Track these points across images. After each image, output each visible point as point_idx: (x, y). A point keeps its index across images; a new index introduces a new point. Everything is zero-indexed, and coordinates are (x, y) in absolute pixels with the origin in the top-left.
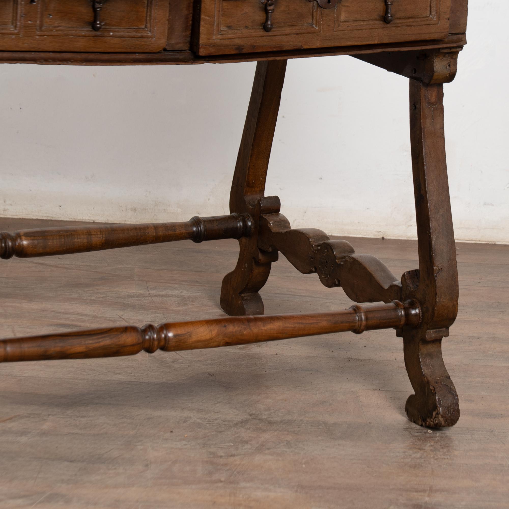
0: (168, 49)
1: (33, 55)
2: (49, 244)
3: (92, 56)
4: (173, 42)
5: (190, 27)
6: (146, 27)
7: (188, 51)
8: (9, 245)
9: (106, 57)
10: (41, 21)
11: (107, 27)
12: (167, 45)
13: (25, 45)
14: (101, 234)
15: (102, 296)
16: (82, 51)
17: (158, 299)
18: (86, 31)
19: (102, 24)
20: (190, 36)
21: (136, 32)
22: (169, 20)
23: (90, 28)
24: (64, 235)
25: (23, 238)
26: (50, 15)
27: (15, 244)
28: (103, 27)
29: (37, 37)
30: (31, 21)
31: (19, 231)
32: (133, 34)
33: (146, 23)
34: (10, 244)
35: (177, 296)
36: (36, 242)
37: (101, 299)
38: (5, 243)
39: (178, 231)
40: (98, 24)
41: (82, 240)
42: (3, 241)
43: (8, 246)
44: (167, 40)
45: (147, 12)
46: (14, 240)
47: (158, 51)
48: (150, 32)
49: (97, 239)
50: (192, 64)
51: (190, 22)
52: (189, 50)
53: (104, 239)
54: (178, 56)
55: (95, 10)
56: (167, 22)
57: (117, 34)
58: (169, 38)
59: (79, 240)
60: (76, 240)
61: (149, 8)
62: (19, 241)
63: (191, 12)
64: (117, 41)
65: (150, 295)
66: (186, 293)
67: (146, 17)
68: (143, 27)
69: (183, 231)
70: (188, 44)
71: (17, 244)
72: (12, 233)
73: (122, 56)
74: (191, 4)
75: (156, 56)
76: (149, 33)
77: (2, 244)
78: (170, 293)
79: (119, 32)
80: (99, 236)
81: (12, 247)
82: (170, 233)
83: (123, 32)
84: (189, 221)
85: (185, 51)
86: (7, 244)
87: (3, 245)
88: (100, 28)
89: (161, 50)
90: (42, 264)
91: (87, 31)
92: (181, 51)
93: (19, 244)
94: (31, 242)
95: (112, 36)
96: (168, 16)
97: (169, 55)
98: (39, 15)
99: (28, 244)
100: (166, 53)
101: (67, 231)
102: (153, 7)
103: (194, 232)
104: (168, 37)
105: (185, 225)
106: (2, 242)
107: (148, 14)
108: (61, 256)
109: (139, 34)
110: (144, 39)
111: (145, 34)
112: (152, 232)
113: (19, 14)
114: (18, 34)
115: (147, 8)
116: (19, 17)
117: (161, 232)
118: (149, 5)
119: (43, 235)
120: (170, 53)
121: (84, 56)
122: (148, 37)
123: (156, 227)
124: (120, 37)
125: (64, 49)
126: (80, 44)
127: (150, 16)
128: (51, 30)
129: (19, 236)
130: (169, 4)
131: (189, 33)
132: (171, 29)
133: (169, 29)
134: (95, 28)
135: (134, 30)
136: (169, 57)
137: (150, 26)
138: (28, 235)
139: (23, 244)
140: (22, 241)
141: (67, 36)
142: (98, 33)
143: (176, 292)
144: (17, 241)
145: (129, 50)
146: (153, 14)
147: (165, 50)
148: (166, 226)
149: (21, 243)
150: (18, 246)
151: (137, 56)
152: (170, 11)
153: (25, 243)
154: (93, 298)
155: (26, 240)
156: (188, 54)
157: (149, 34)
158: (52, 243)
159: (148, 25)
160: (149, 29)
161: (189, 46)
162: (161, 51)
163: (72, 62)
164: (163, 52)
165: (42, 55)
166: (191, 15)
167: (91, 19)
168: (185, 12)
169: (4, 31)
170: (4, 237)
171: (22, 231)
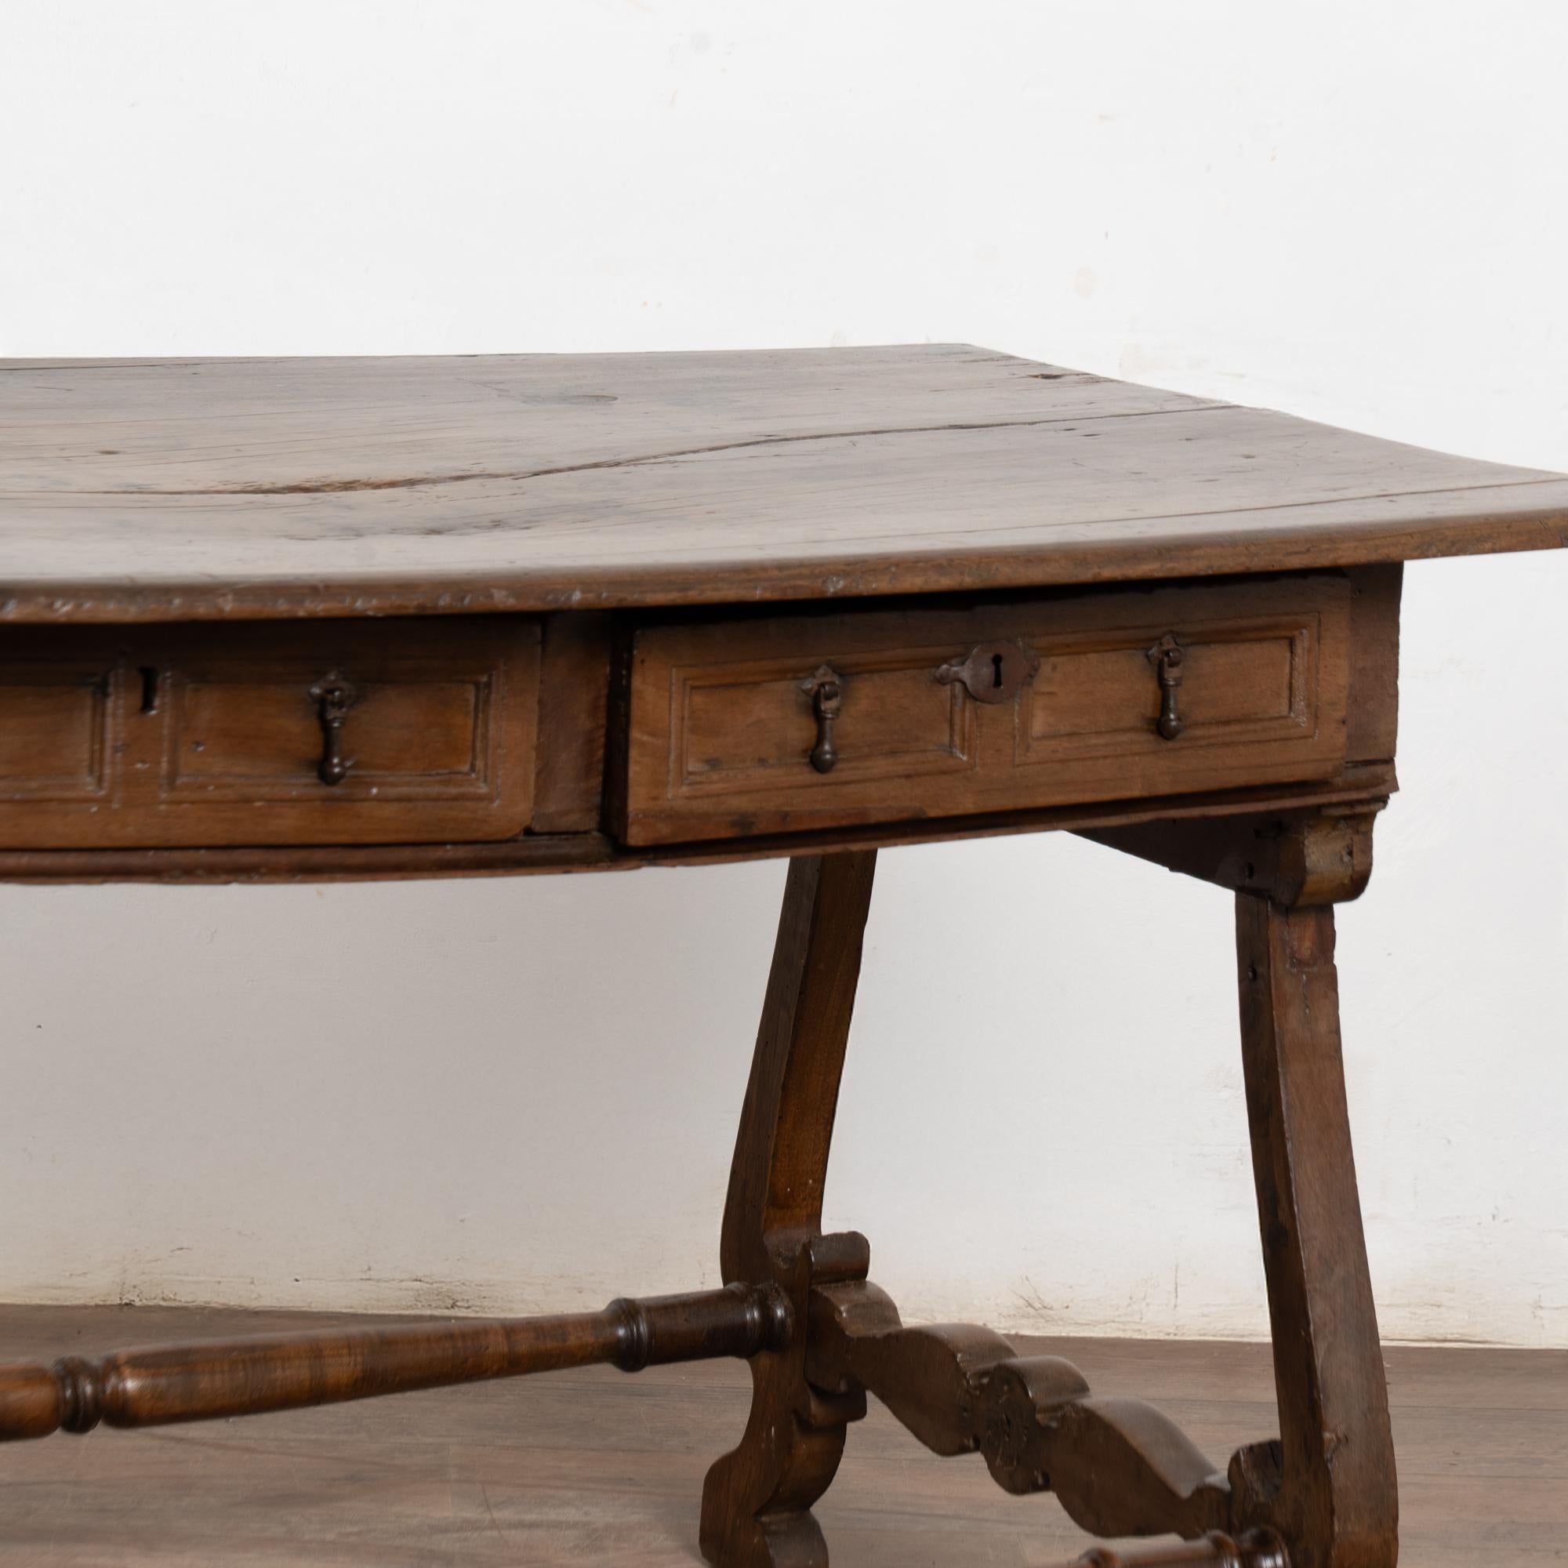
0: (537, 828)
1: (150, 858)
2: (202, 1386)
3: (318, 857)
4: (551, 808)
5: (601, 767)
6: (473, 768)
7: (595, 834)
8: (84, 1392)
9: (360, 857)
10: (173, 762)
11: (361, 773)
12: (533, 818)
13: (129, 831)
14: (350, 1355)
15: (355, 1529)
16: (291, 841)
17: (516, 1536)
18: (302, 785)
19: (348, 764)
20: (600, 789)
21: (446, 783)
22: (539, 748)
23: (311, 778)
24: (244, 1360)
25: (127, 1371)
26: (198, 744)
27: (104, 1392)
28: (350, 773)
29: (163, 807)
30: (143, 762)
31: (114, 1351)
32: (435, 790)
33: (474, 758)
34: (89, 1389)
35: (574, 1525)
36: (163, 1382)
37: (353, 1539)
38: (75, 1388)
39: (572, 1341)
40: (336, 766)
41: (297, 1373)
42: (69, 1381)
43: (81, 1397)
44: (536, 803)
45: (475, 727)
46: (99, 1377)
47: (509, 835)
48: (485, 781)
49: (339, 1369)
50: (608, 869)
51: (601, 753)
52: (599, 830)
53: (359, 1367)
54: (567, 848)
55: (325, 726)
56: (533, 754)
57: (392, 792)
58: (540, 797)
59: (288, 1373)
60: (279, 1373)
61: (480, 715)
62: (113, 1380)
63: (603, 721)
64: (390, 810)
65: (494, 1525)
66: (601, 1515)
67: (474, 741)
68: (466, 768)
69: (589, 1338)
70: (594, 814)
71: (109, 1390)
72: (95, 1360)
73: (406, 854)
74: (603, 702)
75: (504, 851)
76: (482, 785)
77: (64, 1391)
78: (552, 1515)
79: (393, 785)
80: (345, 1360)
81: (96, 1396)
82: (550, 1344)
83: (409, 784)
84: (605, 1310)
85: (586, 832)
86: (80, 1391)
87: (69, 1393)
88: (341, 776)
89: (517, 831)
90: (180, 1440)
91: (306, 785)
92: (576, 833)
93: (115, 1392)
94: (148, 1381)
95: (377, 799)
96: (534, 736)
97: (542, 847)
98: (166, 745)
99: (142, 1390)
100: (533, 841)
101: (252, 1348)
102: (492, 712)
103: (619, 1340)
104: (536, 796)
105: (593, 1322)
106: (64, 1388)
107: (479, 731)
109: (453, 791)
110: (469, 804)
111: (472, 790)
112: (498, 1346)
113: (109, 744)
114: (106, 800)
115: (476, 717)
116: (108, 752)
117: (523, 1345)
118: (481, 706)
119: (183, 1361)
120: (544, 841)
121: (297, 856)
122: (480, 798)
123: (510, 1329)
124: (400, 799)
125: (239, 838)
126: (287, 824)
127: (485, 737)
128: (203, 787)
129: (113, 1366)
130: (540, 702)
131: (596, 781)
132: (545, 775)
133: (538, 774)
134: (326, 777)
135: (439, 778)
136: (541, 852)
137: (486, 765)
138: (138, 1363)
139: (125, 1391)
140: (122, 1379)
141: (248, 800)
142: (337, 791)
143: (571, 1514)
144: (109, 1380)
145: (426, 837)
146: (491, 733)
147: (528, 832)
148: (538, 1328)
149: (121, 1387)
150: (112, 1393)
151: (449, 853)
152: (541, 721)
153: (131, 1385)
154: (329, 1537)
155: (133, 1376)
156: (595, 842)
157: (483, 789)
158: (209, 1383)
159: (479, 764)
160: (482, 775)
161: (597, 818)
162: (517, 835)
163: (262, 875)
164: (521, 838)
165: (178, 857)
166: (602, 732)
167: (316, 752)
168: (584, 723)
169: (68, 794)
170: (71, 1372)
171: (123, 1350)
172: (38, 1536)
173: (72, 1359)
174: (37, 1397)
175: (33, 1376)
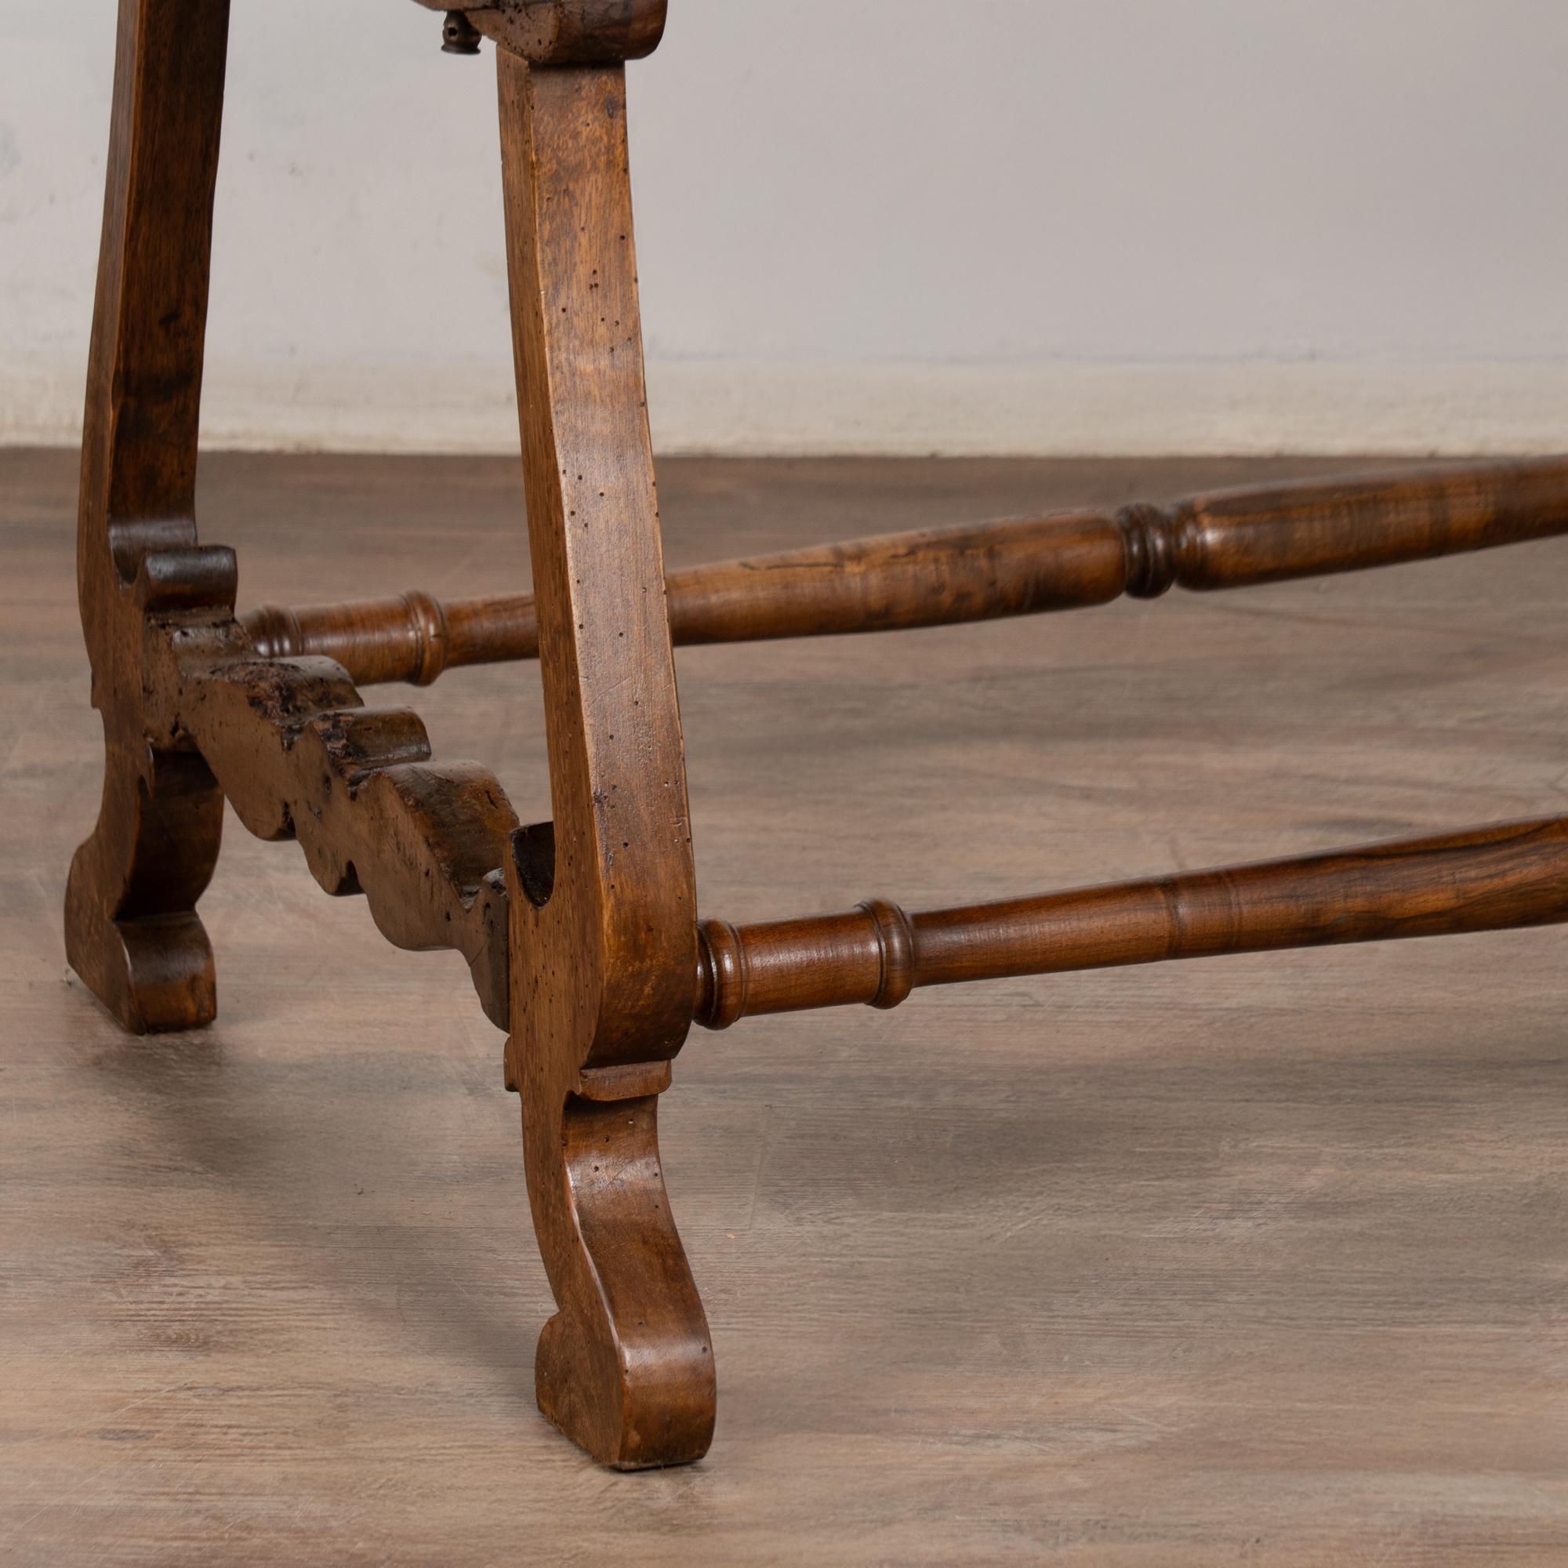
2: (1297, 536)
8: (1154, 548)
14: (1478, 493)
15: (1481, 714)
24: (1348, 505)
25: (1206, 520)
27: (1178, 545)
31: (1190, 496)
34: (1160, 543)
36: (1249, 532)
37: (1478, 725)
38: (1143, 542)
41: (1413, 518)
42: (1135, 534)
43: (1151, 553)
46: (1172, 528)
49: (1466, 512)
53: (1491, 509)
59: (1403, 517)
60: (1392, 518)
62: (1190, 531)
71: (1184, 544)
72: (1167, 506)
77: (1130, 546)
80: (1474, 499)
81: (1168, 552)
86: (1149, 546)
87: (1135, 548)
90: (1260, 613)
93: (1192, 545)
94: (1233, 532)
99: (1224, 543)
101: (1358, 488)
106: (1130, 543)
108: (1325, 581)
119: (1275, 506)
129: (1189, 515)
138: (1220, 510)
139: (1204, 545)
140: (1200, 530)
144: (1185, 532)
149: (1198, 539)
150: (1188, 548)
153: (1211, 537)
154: (1449, 723)
155: (1213, 526)
158: (1309, 533)
170: (1137, 523)
171: (1200, 497)
172: (1095, 730)
173: (1139, 507)
174: (1097, 555)
175: (1093, 529)
